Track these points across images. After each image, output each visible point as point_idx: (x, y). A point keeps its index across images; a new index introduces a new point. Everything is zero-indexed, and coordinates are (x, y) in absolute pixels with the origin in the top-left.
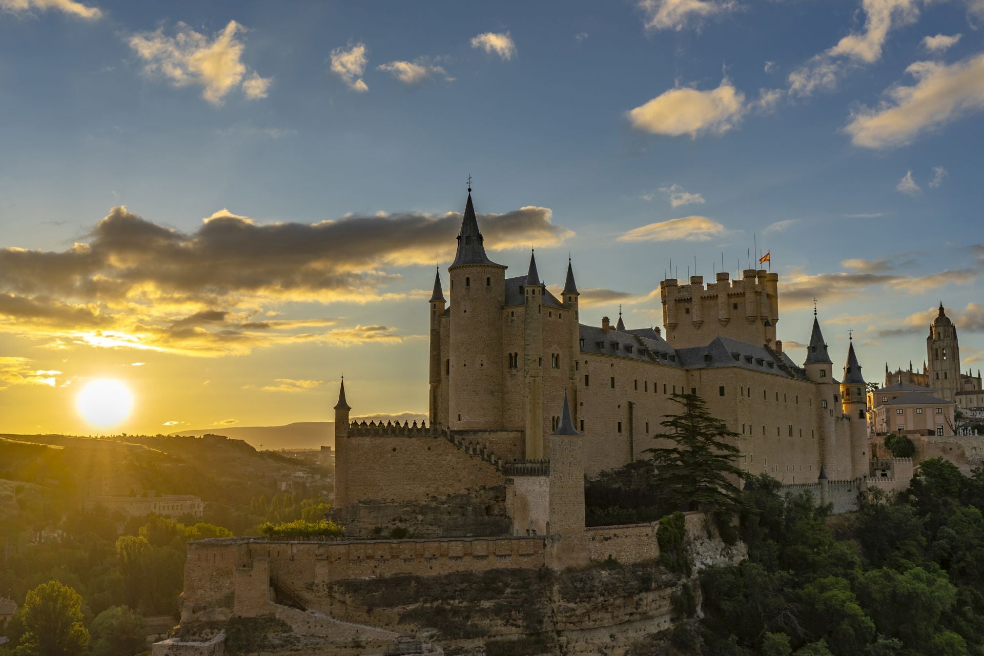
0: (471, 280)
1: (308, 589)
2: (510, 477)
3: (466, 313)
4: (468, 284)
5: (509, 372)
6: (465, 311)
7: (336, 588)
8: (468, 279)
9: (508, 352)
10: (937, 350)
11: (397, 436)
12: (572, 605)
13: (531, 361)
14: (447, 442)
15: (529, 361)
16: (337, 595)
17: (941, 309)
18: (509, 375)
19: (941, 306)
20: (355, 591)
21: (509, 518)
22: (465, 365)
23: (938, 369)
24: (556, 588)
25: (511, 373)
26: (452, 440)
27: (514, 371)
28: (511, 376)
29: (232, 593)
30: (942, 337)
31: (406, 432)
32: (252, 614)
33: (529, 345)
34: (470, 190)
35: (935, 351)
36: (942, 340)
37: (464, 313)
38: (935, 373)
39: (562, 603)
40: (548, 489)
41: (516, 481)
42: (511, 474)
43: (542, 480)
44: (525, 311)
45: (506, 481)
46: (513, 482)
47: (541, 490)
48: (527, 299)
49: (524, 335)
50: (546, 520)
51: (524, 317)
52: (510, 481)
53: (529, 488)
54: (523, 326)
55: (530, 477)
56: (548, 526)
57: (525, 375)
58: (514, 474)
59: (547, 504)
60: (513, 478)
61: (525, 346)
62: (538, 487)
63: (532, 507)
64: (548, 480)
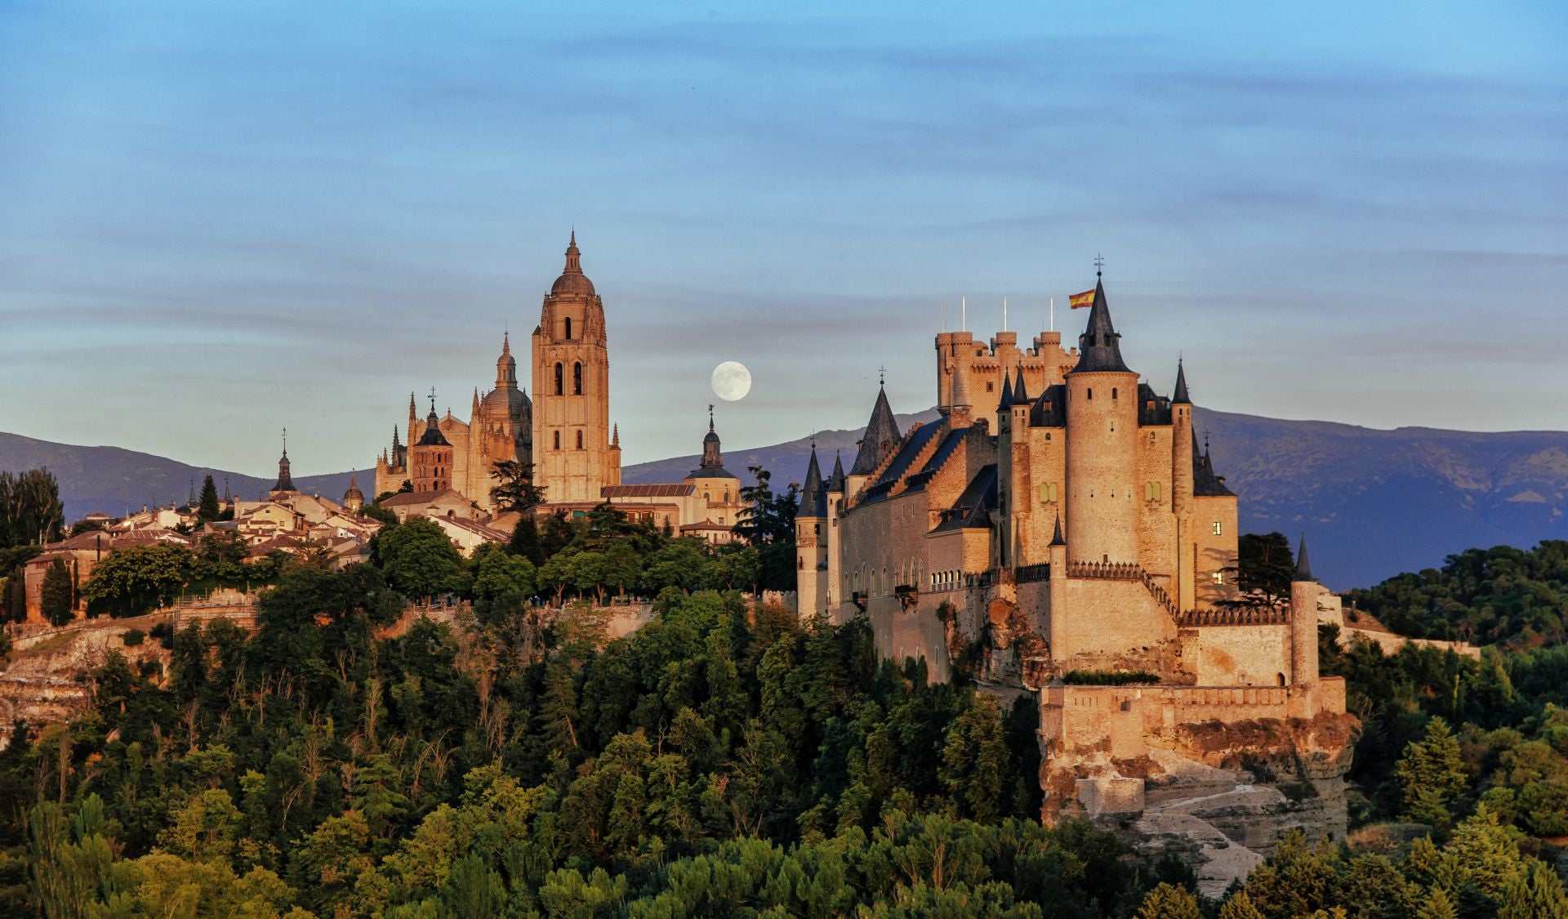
0: (1119, 392)
1: (1155, 733)
2: (1190, 629)
3: (1115, 431)
4: (1115, 395)
5: (1147, 506)
6: (1112, 430)
7: (1181, 731)
8: (1115, 390)
10: (559, 366)
11: (1105, 579)
13: (1187, 495)
14: (1144, 587)
15: (1185, 496)
16: (1181, 739)
17: (573, 253)
18: (1147, 508)
19: (573, 243)
20: (1198, 735)
22: (1113, 496)
23: (559, 422)
24: (1311, 736)
25: (1150, 507)
26: (1147, 584)
27: (1155, 504)
28: (1151, 510)
29: (1107, 737)
30: (575, 335)
31: (1112, 576)
32: (1133, 755)
33: (1185, 475)
34: (1099, 274)
35: (553, 370)
36: (577, 342)
37: (1110, 433)
38: (551, 431)
40: (1280, 639)
41: (1203, 631)
42: (1192, 625)
43: (1266, 628)
44: (1174, 434)
45: (1180, 634)
46: (1196, 633)
47: (1265, 640)
48: (1180, 420)
49: (1171, 463)
50: (1277, 671)
51: (1171, 441)
52: (1191, 633)
53: (1235, 640)
54: (1170, 451)
55: (1236, 627)
56: (1281, 676)
57: (1173, 511)
58: (1198, 624)
59: (1278, 655)
60: (1195, 629)
61: (1173, 475)
62: (1257, 637)
63: (1240, 659)
64: (1281, 629)
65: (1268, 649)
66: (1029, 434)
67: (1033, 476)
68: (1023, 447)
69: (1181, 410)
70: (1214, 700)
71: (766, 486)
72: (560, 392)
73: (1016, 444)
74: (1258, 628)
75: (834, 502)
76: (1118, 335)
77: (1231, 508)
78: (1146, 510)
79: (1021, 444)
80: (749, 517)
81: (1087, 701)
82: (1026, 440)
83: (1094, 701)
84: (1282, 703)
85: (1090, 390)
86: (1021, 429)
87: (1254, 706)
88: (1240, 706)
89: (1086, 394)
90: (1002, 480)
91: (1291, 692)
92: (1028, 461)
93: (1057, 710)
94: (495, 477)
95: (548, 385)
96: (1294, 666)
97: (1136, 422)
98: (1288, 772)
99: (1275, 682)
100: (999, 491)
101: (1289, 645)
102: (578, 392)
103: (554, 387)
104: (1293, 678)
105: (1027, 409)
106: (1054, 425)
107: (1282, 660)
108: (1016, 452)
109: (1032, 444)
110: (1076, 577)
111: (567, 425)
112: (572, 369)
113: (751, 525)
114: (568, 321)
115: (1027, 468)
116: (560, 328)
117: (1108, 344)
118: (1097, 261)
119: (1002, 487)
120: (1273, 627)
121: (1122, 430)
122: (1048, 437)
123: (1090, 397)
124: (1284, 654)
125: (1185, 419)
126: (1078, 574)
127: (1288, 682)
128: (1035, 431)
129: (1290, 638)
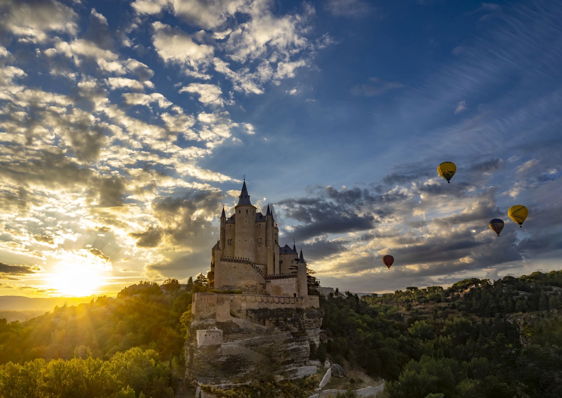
1: (238, 312)
2: (268, 280)
4: (247, 212)
6: (246, 222)
7: (249, 311)
8: (247, 210)
9: (258, 238)
12: (310, 320)
15: (269, 241)
16: (249, 314)
20: (255, 313)
21: (268, 294)
22: (246, 240)
24: (305, 314)
26: (252, 266)
27: (260, 244)
28: (259, 246)
29: (215, 313)
32: (225, 321)
34: (244, 180)
39: (307, 319)
40: (295, 282)
41: (272, 281)
43: (291, 279)
44: (266, 224)
45: (266, 282)
46: (270, 282)
47: (290, 283)
49: (265, 232)
50: (293, 292)
51: (266, 226)
53: (281, 283)
54: (265, 229)
55: (282, 279)
56: (295, 295)
57: (266, 246)
58: (271, 279)
59: (294, 287)
61: (266, 236)
62: (288, 282)
63: (283, 289)
64: (295, 279)
65: (291, 286)
66: (225, 226)
67: (226, 237)
68: (223, 229)
69: (268, 217)
73: (221, 228)
74: (288, 279)
78: (258, 246)
84: (295, 303)
85: (240, 211)
86: (223, 224)
87: (283, 304)
89: (239, 212)
91: (298, 299)
96: (299, 290)
98: (296, 327)
99: (293, 296)
101: (297, 284)
104: (299, 295)
106: (232, 223)
107: (295, 289)
108: (221, 230)
109: (226, 228)
115: (224, 235)
120: (293, 278)
121: (249, 223)
122: (230, 226)
124: (296, 287)
125: (269, 219)
126: (225, 260)
127: (297, 296)
128: (227, 225)
129: (298, 281)
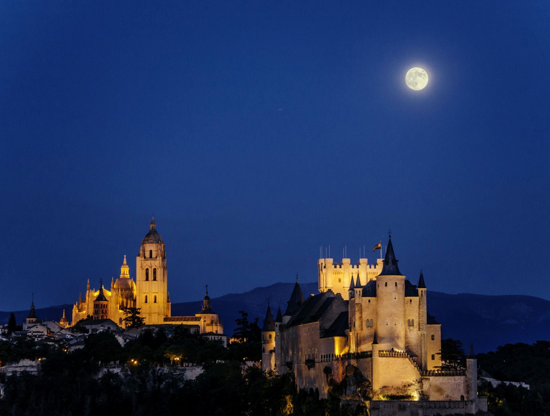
0: (398, 284)
2: (426, 377)
3: (396, 299)
4: (396, 285)
5: (409, 328)
6: (395, 298)
8: (396, 283)
9: (408, 319)
10: (147, 270)
11: (393, 357)
13: (425, 324)
15: (424, 324)
18: (409, 329)
21: (426, 395)
22: (395, 324)
23: (148, 291)
25: (410, 329)
26: (410, 360)
27: (411, 328)
30: (154, 256)
31: (396, 356)
33: (423, 316)
34: (390, 236)
37: (394, 300)
38: (144, 295)
40: (462, 382)
41: (432, 378)
42: (427, 376)
43: (457, 378)
44: (419, 300)
45: (423, 379)
46: (429, 379)
47: (456, 382)
48: (422, 295)
49: (418, 311)
50: (460, 395)
51: (418, 303)
52: (426, 379)
53: (444, 382)
54: (418, 307)
55: (445, 377)
56: (462, 397)
57: (419, 330)
59: (462, 388)
60: (428, 377)
61: (419, 316)
62: (453, 381)
63: (446, 390)
64: (463, 378)
65: (458, 386)
66: (362, 300)
67: (363, 316)
68: (359, 305)
69: (422, 291)
70: (438, 406)
71: (246, 319)
72: (147, 279)
73: (357, 304)
74: (453, 377)
75: (278, 326)
76: (398, 261)
77: (438, 329)
79: (359, 304)
80: (239, 331)
81: (389, 407)
82: (360, 303)
83: (392, 406)
84: (463, 407)
85: (386, 283)
86: (358, 298)
87: (452, 409)
88: (448, 408)
89: (384, 284)
90: (350, 318)
91: (467, 403)
92: (361, 310)
93: (377, 410)
94: (125, 314)
95: (143, 277)
96: (468, 392)
97: (404, 296)
99: (460, 399)
100: (349, 322)
101: (466, 384)
102: (155, 279)
103: (145, 278)
104: (468, 397)
105: (361, 289)
106: (372, 296)
107: (463, 390)
108: (357, 307)
109: (363, 304)
110: (382, 357)
111: (150, 293)
112: (153, 270)
113: (240, 335)
114: (151, 251)
115: (361, 313)
116: (147, 255)
117: (393, 265)
118: (389, 232)
119: (350, 320)
120: (459, 377)
121: (399, 298)
122: (369, 301)
123: (386, 285)
124: (464, 387)
125: (423, 294)
126: (383, 355)
127: (465, 399)
128: (364, 298)
129: (466, 381)
